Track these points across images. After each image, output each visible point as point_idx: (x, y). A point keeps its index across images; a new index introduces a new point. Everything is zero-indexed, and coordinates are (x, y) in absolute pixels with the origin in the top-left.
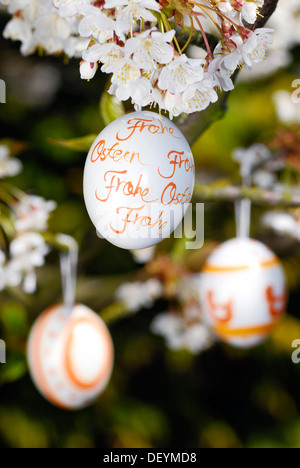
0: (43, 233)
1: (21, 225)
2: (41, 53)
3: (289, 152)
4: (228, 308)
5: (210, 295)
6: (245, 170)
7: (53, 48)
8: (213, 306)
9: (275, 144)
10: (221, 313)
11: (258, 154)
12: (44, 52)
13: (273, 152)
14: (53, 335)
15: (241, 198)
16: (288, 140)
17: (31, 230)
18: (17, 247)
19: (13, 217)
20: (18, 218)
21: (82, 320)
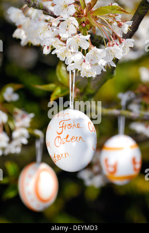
0: (27, 128)
1: (18, 124)
2: (30, 45)
3: (144, 95)
4: (115, 167)
5: (106, 160)
6: (123, 103)
7: (36, 43)
8: (107, 166)
9: (138, 91)
10: (111, 169)
11: (129, 95)
12: (32, 44)
13: (136, 94)
14: (30, 176)
15: (120, 115)
16: (144, 89)
17: (22, 127)
18: (15, 134)
19: (14, 121)
20: (16, 121)
21: (44, 170)
